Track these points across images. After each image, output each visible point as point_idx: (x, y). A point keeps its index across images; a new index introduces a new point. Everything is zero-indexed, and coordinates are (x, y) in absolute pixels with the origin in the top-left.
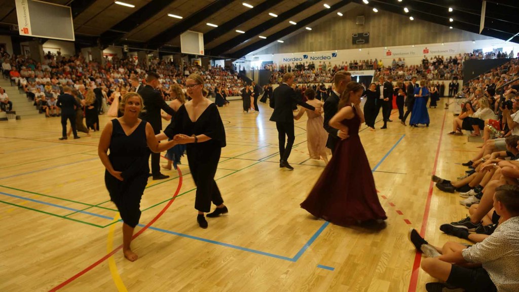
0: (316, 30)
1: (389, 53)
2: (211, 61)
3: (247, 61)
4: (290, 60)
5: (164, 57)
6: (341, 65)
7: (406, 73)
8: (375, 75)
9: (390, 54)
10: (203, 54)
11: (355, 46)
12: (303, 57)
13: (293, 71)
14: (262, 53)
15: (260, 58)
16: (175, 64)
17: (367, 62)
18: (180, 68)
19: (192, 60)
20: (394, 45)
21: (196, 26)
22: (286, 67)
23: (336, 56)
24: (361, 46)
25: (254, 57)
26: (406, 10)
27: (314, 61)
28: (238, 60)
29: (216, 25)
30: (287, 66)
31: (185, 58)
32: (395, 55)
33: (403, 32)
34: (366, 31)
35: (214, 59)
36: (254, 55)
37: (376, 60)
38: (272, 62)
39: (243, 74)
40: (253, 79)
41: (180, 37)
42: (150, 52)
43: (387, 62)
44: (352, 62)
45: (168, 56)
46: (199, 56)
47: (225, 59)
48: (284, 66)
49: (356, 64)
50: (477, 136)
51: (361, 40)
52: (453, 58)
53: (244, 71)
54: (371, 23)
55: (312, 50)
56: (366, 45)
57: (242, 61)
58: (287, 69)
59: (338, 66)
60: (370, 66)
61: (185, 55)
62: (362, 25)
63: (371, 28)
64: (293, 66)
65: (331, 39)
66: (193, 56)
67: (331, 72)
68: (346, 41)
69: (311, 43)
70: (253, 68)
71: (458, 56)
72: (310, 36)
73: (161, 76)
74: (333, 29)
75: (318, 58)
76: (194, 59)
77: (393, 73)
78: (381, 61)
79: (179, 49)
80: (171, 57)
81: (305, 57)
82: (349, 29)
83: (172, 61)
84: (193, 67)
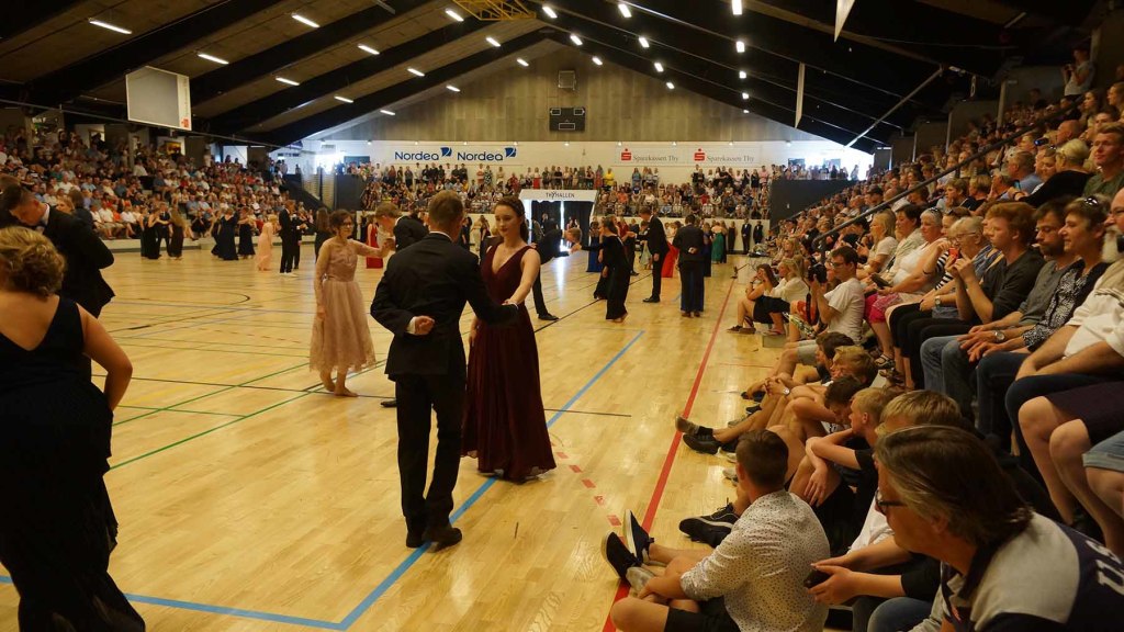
0: (469, 94)
1: (626, 156)
2: (212, 147)
3: (305, 152)
4: (411, 157)
5: (79, 127)
6: (525, 175)
7: (660, 200)
8: (598, 199)
9: (630, 158)
10: (189, 128)
11: (555, 135)
12: (440, 153)
13: (418, 181)
14: (343, 136)
15: (338, 149)
16: (112, 147)
17: (582, 172)
18: (125, 159)
19: (161, 140)
20: (636, 138)
21: (170, 57)
22: (400, 172)
23: (514, 155)
24: (567, 135)
25: (323, 143)
26: (659, 67)
27: (466, 162)
28: (283, 150)
29: (225, 59)
30: (404, 170)
31: (139, 133)
32: (637, 159)
33: (654, 112)
34: (578, 104)
35: (221, 144)
36: (322, 140)
37: (600, 169)
38: (368, 158)
39: (294, 182)
40: (321, 195)
41: (125, 79)
42: (37, 113)
43: (622, 174)
44: (550, 170)
45: (92, 126)
46: (179, 133)
47: (249, 145)
48: (397, 169)
49: (558, 174)
50: (780, 334)
51: (567, 123)
52: (751, 172)
53: (298, 176)
54: (589, 90)
55: (460, 139)
56: (578, 135)
57: (292, 151)
58: (404, 178)
59: (519, 178)
60: (587, 181)
61: (139, 127)
62: (569, 90)
63: (589, 100)
64: (416, 171)
65: (504, 116)
66: (164, 131)
67: (505, 190)
68: (537, 123)
69: (460, 123)
70: (320, 170)
71: (760, 170)
72: (456, 107)
73: (70, 175)
74: (507, 95)
75: (474, 157)
76: (166, 138)
77: (636, 198)
78: (609, 171)
79: (123, 111)
80: (101, 129)
81: (446, 151)
82: (542, 96)
83: (103, 139)
84: (160, 157)
